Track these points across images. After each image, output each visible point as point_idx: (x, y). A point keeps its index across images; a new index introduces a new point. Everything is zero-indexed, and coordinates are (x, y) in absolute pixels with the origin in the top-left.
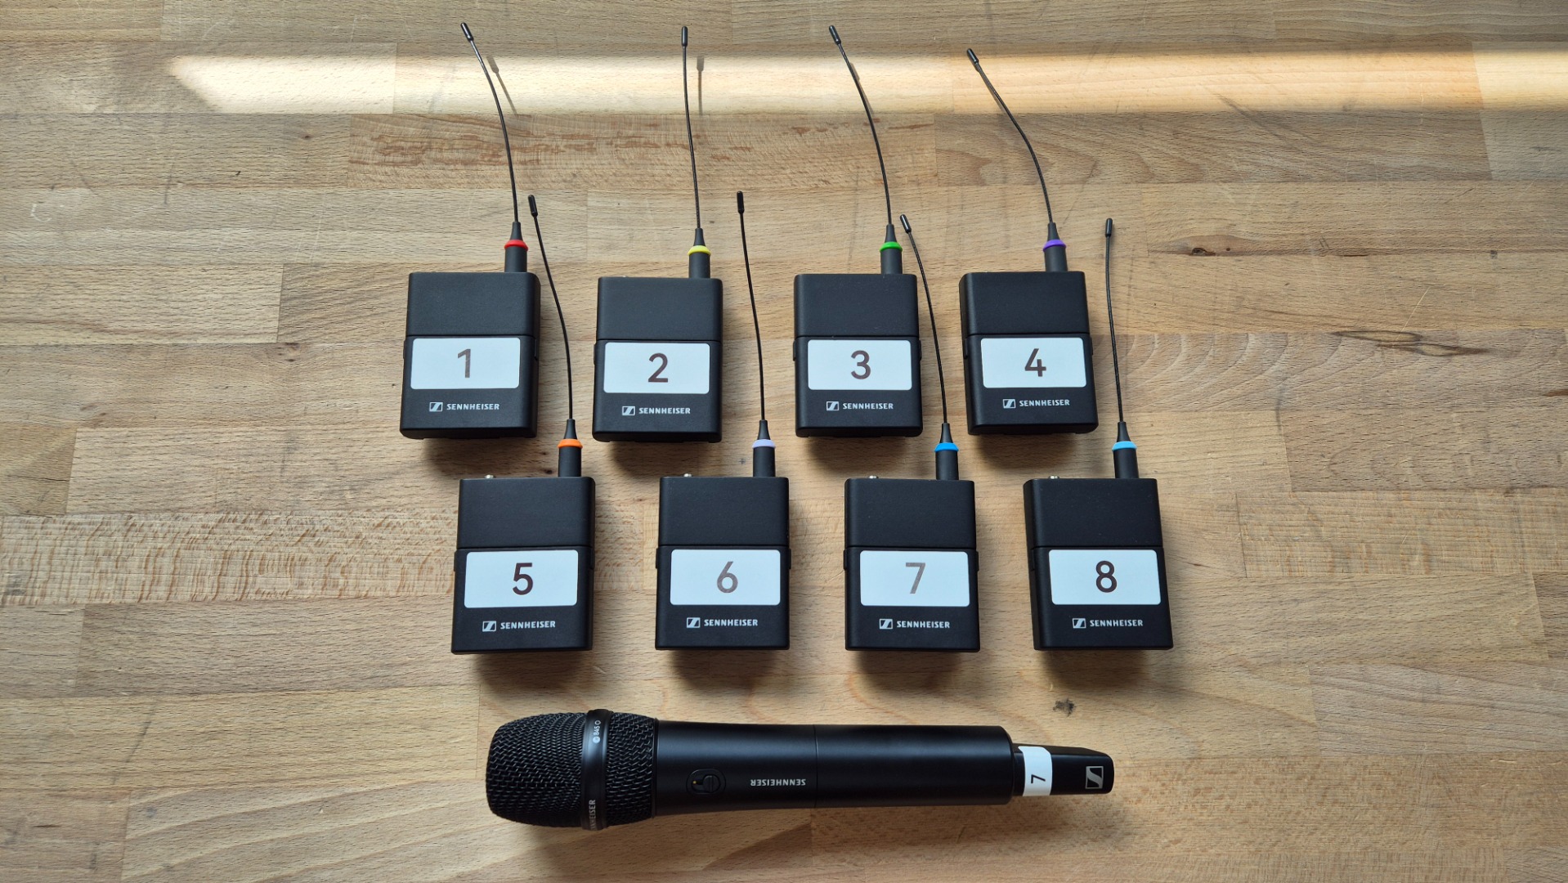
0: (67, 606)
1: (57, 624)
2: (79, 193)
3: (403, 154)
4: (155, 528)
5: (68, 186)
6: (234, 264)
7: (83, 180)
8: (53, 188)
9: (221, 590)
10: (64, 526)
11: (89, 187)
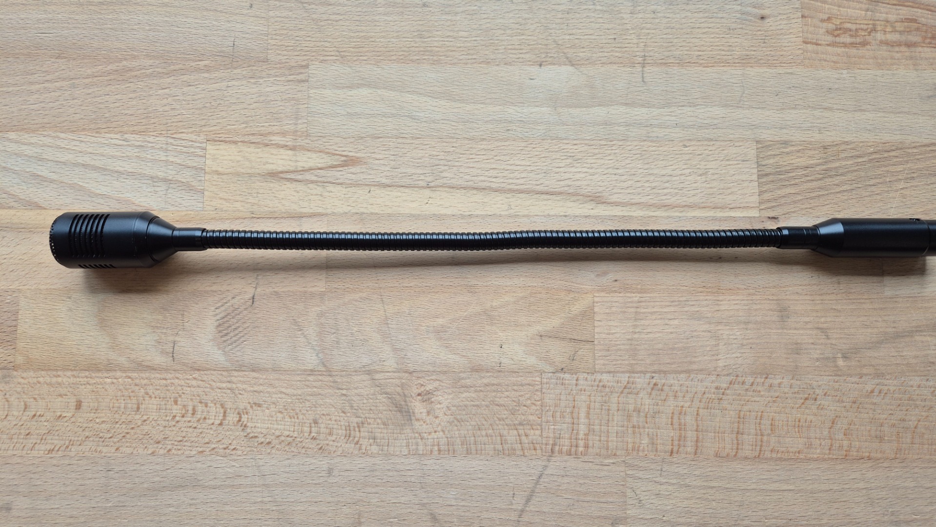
0: (608, 457)
1: (602, 474)
2: (566, 70)
3: (851, 36)
4: (676, 388)
5: (554, 64)
6: (711, 140)
7: (567, 58)
8: (541, 65)
9: (740, 447)
10: (596, 383)
11: (573, 65)
